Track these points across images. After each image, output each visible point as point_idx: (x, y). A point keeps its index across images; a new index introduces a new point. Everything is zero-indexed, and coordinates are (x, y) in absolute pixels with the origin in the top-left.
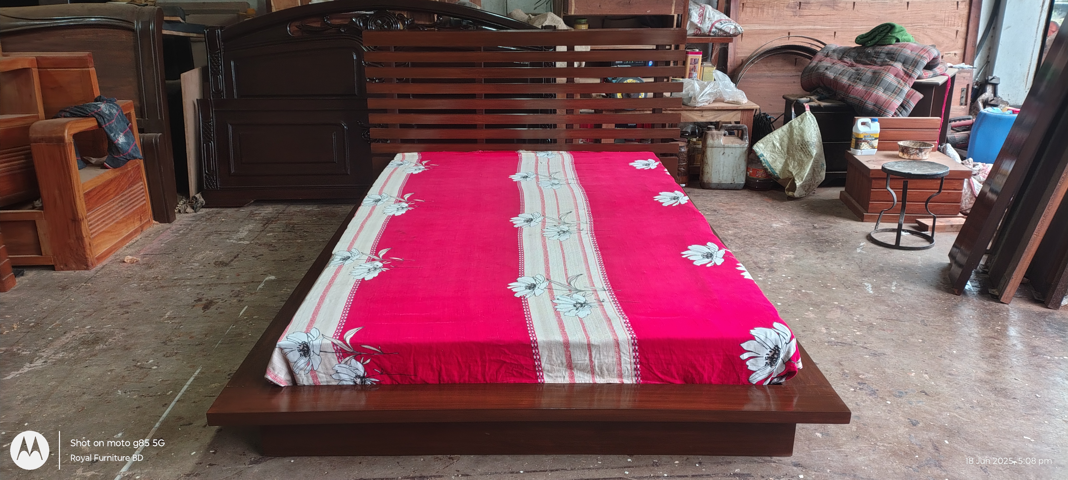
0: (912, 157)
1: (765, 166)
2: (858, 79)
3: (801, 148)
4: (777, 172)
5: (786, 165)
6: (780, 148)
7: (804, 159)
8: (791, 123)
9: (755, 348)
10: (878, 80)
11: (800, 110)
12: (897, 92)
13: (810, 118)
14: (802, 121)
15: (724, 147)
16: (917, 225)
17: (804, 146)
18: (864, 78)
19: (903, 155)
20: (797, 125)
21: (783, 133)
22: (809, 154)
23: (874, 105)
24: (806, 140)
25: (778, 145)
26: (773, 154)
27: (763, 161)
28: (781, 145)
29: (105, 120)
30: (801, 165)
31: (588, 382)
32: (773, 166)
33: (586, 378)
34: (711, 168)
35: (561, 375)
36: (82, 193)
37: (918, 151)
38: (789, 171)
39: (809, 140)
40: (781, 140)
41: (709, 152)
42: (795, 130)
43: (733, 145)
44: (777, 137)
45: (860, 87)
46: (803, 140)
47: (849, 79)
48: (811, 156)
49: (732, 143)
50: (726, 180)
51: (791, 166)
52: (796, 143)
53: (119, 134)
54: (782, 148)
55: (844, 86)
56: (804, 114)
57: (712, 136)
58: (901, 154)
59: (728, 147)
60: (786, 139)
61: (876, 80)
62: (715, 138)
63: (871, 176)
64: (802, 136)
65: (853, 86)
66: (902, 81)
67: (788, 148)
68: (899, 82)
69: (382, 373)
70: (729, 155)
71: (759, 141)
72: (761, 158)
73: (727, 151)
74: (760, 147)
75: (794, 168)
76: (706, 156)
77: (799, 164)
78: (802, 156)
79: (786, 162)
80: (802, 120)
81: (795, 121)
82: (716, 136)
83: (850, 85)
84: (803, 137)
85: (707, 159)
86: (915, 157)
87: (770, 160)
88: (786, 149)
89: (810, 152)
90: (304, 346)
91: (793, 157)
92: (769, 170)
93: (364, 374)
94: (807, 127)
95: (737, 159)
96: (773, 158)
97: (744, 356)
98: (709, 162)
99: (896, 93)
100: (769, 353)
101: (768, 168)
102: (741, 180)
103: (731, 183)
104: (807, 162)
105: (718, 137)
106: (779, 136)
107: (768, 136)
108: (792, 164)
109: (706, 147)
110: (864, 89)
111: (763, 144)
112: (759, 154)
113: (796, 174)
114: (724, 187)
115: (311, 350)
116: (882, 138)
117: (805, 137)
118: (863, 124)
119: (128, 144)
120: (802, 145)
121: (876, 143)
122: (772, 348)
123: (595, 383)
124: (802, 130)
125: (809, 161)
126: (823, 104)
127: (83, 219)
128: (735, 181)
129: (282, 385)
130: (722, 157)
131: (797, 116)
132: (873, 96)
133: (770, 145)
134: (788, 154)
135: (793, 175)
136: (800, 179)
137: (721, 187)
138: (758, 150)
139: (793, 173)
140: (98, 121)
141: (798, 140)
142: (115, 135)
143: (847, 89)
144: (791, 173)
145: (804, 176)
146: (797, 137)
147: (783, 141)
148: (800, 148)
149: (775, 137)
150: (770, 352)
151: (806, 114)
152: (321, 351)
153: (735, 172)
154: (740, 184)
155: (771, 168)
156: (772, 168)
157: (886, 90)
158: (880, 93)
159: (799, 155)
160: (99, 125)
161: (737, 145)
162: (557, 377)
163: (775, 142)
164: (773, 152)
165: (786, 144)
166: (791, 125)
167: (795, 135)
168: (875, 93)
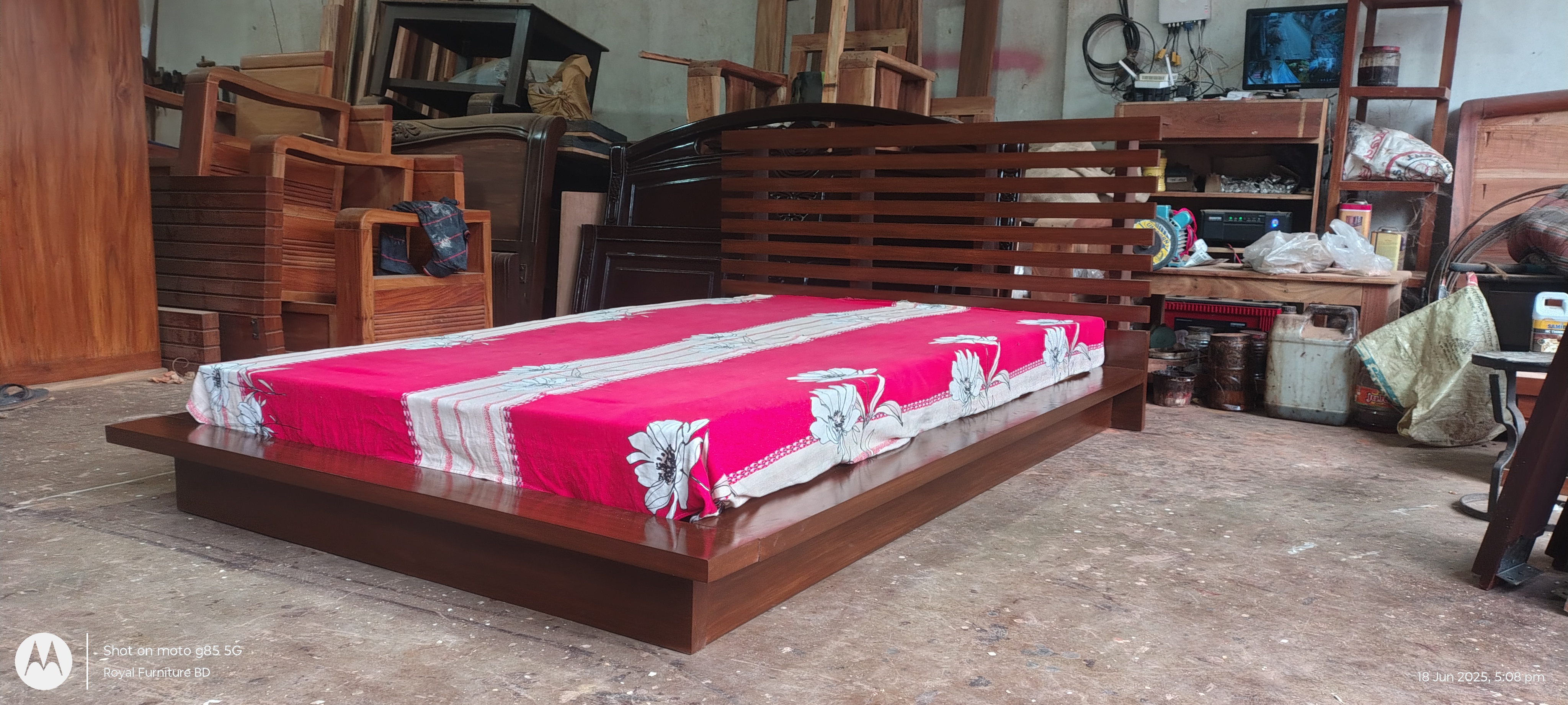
1: (1376, 381)
3: (1444, 351)
4: (1397, 394)
5: (1414, 381)
7: (1444, 372)
8: (1435, 306)
9: (645, 445)
13: (1473, 298)
14: (1456, 304)
15: (1303, 342)
21: (1418, 324)
22: (1454, 363)
24: (1454, 337)
25: (1405, 343)
26: (1395, 361)
27: (1372, 372)
28: (1412, 346)
29: (428, 218)
30: (1437, 383)
32: (1390, 383)
33: (464, 467)
34: (1279, 378)
35: (437, 456)
36: (371, 290)
39: (1460, 336)
41: (1276, 350)
42: (1438, 319)
43: (1321, 341)
44: (1407, 331)
46: (1449, 336)
48: (1459, 366)
49: (1321, 337)
50: (1307, 404)
51: (1420, 385)
52: (1437, 341)
53: (443, 237)
54: (1413, 352)
56: (1462, 290)
57: (1284, 322)
59: (1311, 343)
60: (1422, 335)
62: (1289, 325)
64: (1448, 329)
67: (1424, 351)
69: (276, 423)
70: (1313, 358)
71: (1369, 336)
72: (1369, 367)
73: (1309, 349)
74: (1371, 347)
75: (1424, 387)
76: (1271, 357)
77: (1434, 381)
78: (1444, 365)
79: (1416, 376)
80: (1456, 300)
81: (1443, 303)
82: (1291, 323)
84: (1450, 331)
85: (1272, 361)
87: (1386, 372)
88: (1419, 353)
89: (1457, 358)
91: (1429, 367)
93: (262, 421)
94: (1461, 314)
95: (1328, 366)
96: (1393, 369)
97: (632, 458)
98: (1277, 368)
100: (661, 457)
101: (1381, 385)
102: (1338, 406)
103: (1318, 411)
104: (1447, 377)
105: (1294, 325)
106: (1410, 328)
107: (1388, 326)
108: (1424, 381)
109: (1271, 341)
111: (1377, 341)
112: (1366, 359)
113: (1421, 399)
114: (1304, 415)
117: (1453, 330)
118: (1551, 302)
119: (453, 250)
120: (1446, 345)
122: (665, 448)
124: (1451, 318)
125: (1452, 375)
126: (1509, 276)
127: (366, 319)
128: (1325, 407)
129: (200, 421)
130: (1300, 360)
131: (1448, 294)
133: (1391, 343)
134: (1422, 361)
135: (1415, 400)
136: (1426, 404)
137: (1296, 416)
138: (1365, 351)
139: (1419, 395)
140: (419, 218)
141: (1441, 337)
142: (436, 238)
144: (1416, 394)
145: (1433, 400)
146: (1439, 332)
147: (1416, 338)
148: (1442, 351)
149: (1400, 330)
150: (663, 455)
151: (1465, 290)
153: (1325, 390)
154: (1335, 414)
155: (1385, 385)
156: (1389, 387)
159: (1438, 364)
160: (420, 223)
161: (1330, 341)
162: (434, 459)
163: (1400, 339)
164: (1396, 357)
165: (1419, 344)
166: (1433, 311)
167: (1436, 330)
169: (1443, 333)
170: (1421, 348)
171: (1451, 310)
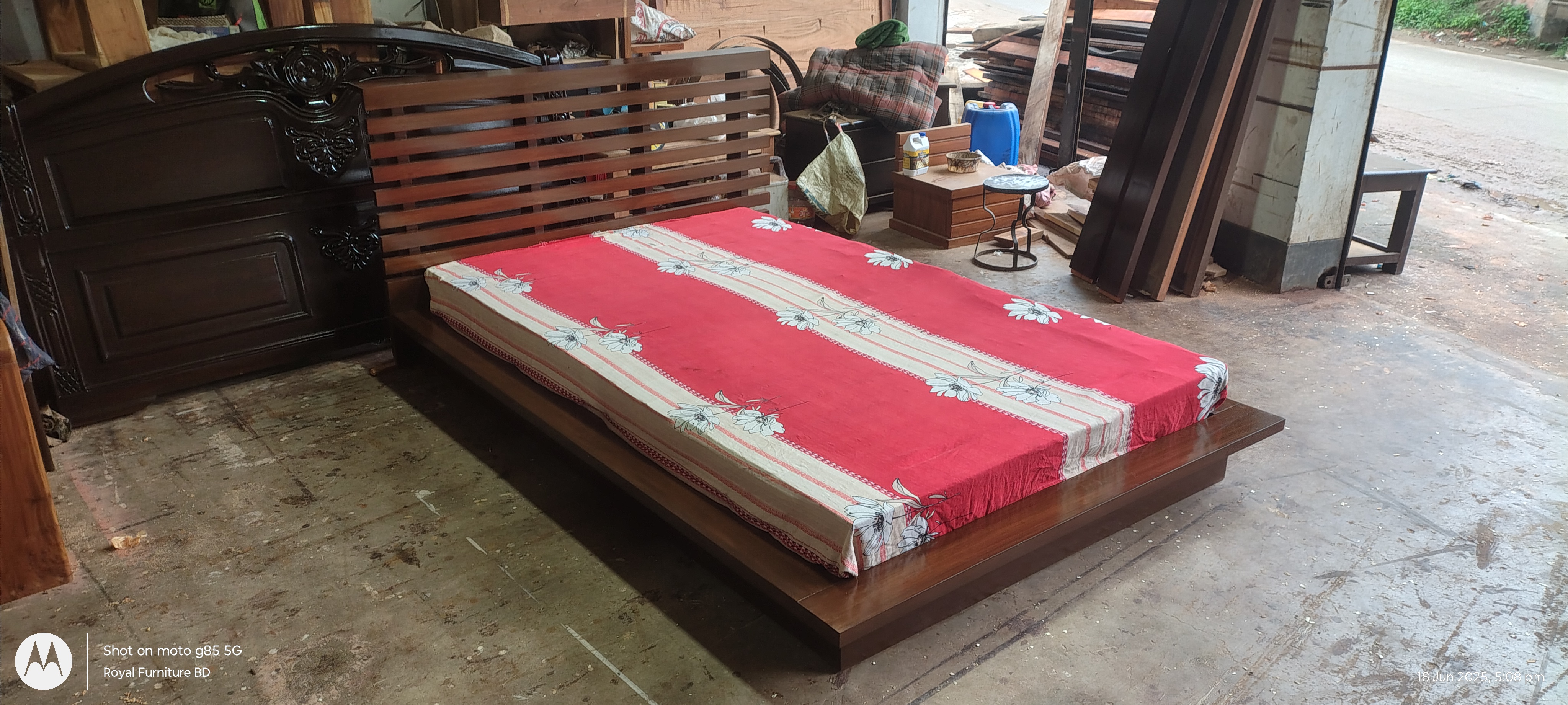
0: (967, 170)
1: (813, 202)
2: (882, 88)
3: (848, 176)
4: (826, 208)
5: (834, 198)
6: (822, 179)
7: (854, 189)
8: (829, 148)
10: (906, 88)
11: (834, 133)
12: (926, 100)
13: (847, 141)
14: (840, 145)
16: (995, 241)
17: (849, 172)
18: (888, 87)
20: (836, 149)
21: (822, 161)
22: (857, 182)
23: (909, 117)
24: (852, 166)
25: (819, 175)
26: (818, 187)
27: (810, 198)
28: (822, 175)
30: (853, 195)
31: (1096, 465)
32: (820, 202)
33: (1093, 461)
35: (1075, 466)
37: (972, 163)
38: (841, 205)
40: (822, 170)
42: (835, 156)
44: (817, 166)
45: (887, 97)
46: (848, 167)
47: (871, 89)
48: (860, 182)
51: (842, 199)
52: (840, 170)
54: (825, 180)
55: (868, 98)
56: (839, 135)
58: (953, 169)
60: (827, 169)
61: (902, 88)
63: (953, 198)
64: (842, 161)
65: (879, 97)
66: (928, 87)
67: (832, 178)
68: (926, 89)
69: (941, 523)
71: (801, 175)
72: (808, 194)
74: (804, 181)
75: (845, 200)
77: (849, 195)
78: (851, 185)
79: (832, 194)
80: (840, 143)
81: (832, 145)
83: (875, 96)
84: (847, 163)
86: (970, 169)
87: (814, 194)
88: (829, 180)
89: (857, 179)
90: (879, 518)
91: (840, 187)
92: (817, 207)
93: (927, 531)
94: (848, 151)
95: (779, 199)
96: (818, 193)
99: (926, 101)
101: (815, 204)
104: (859, 191)
106: (820, 165)
107: (809, 166)
108: (842, 196)
110: (893, 100)
111: (806, 177)
112: (804, 190)
113: (851, 208)
115: (885, 520)
116: (932, 153)
117: (845, 160)
118: (914, 140)
120: (845, 170)
121: (927, 160)
123: (1102, 465)
124: (844, 154)
125: (862, 190)
126: (855, 122)
129: (853, 574)
131: (831, 139)
132: (905, 106)
133: (812, 176)
134: (832, 184)
135: (847, 209)
136: (858, 211)
138: (801, 184)
139: (847, 205)
141: (842, 167)
143: (874, 102)
144: (845, 206)
146: (839, 164)
147: (824, 170)
148: (846, 176)
149: (815, 167)
151: (842, 135)
152: (894, 518)
155: (819, 204)
156: (821, 205)
157: (915, 99)
158: (910, 102)
159: (847, 186)
161: (779, 180)
162: (1073, 469)
163: (817, 173)
164: (817, 185)
165: (827, 174)
166: (829, 151)
167: (836, 163)
168: (906, 103)
169: (842, 165)
170: (828, 176)
171: (841, 149)
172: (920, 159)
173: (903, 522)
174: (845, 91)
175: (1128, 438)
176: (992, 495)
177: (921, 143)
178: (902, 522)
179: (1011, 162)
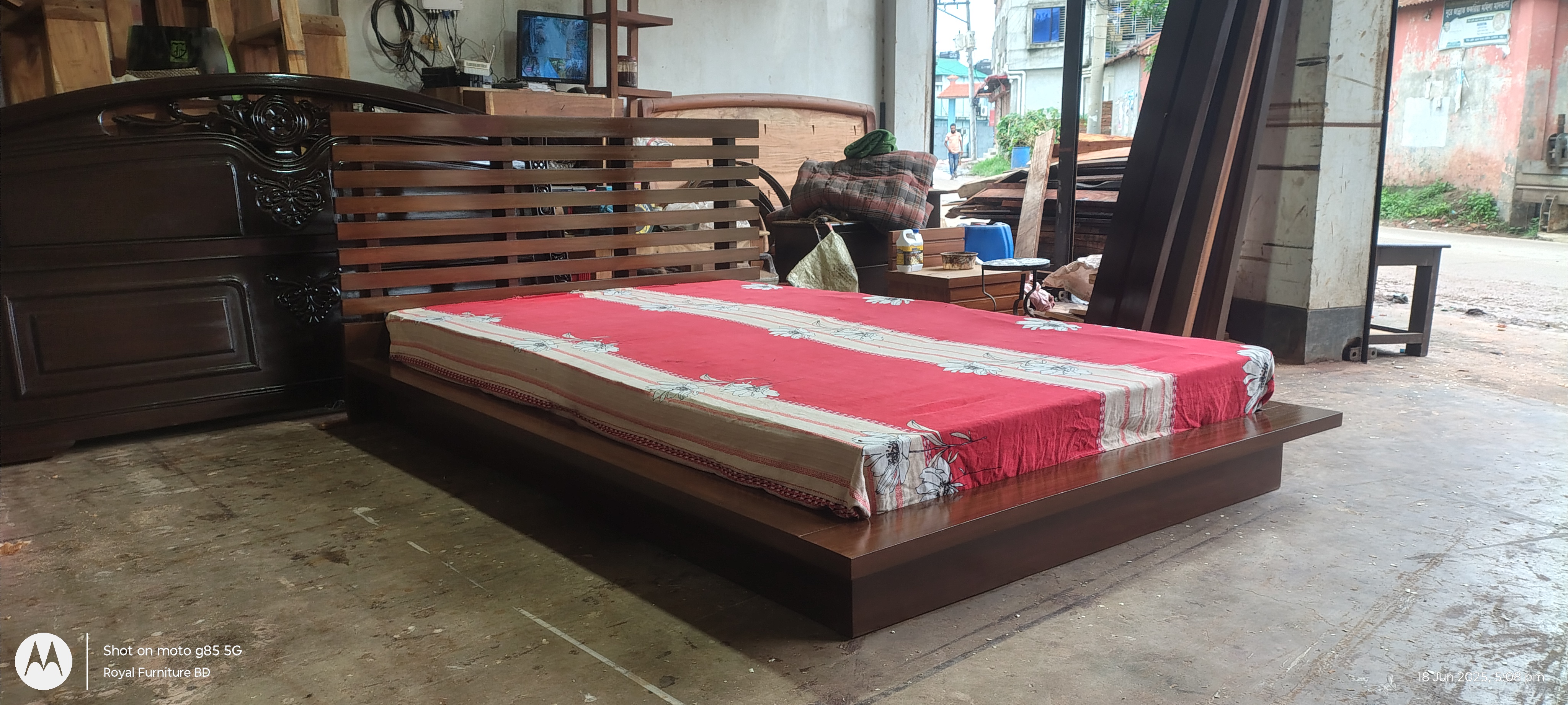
0: (963, 267)
2: (872, 191)
3: (840, 273)
6: (814, 277)
8: (820, 246)
10: (896, 191)
11: (825, 232)
12: (917, 201)
13: (838, 240)
14: (831, 243)
17: (842, 270)
18: (878, 189)
19: (953, 266)
20: (827, 247)
21: (813, 259)
22: (851, 279)
23: (901, 217)
24: (844, 264)
25: (810, 273)
28: (814, 274)
31: (1137, 442)
33: (1136, 437)
35: (1115, 438)
37: (968, 259)
39: (847, 263)
40: (814, 268)
42: (827, 254)
44: (809, 264)
47: (861, 192)
48: (855, 281)
52: (832, 268)
54: (817, 277)
55: (859, 201)
56: (830, 234)
58: (948, 266)
60: (818, 266)
61: (892, 190)
64: (834, 258)
65: (870, 199)
66: (918, 190)
67: (823, 277)
68: (917, 191)
69: (965, 473)
71: (791, 271)
74: (795, 278)
78: (843, 282)
80: (831, 241)
81: (824, 244)
83: (866, 199)
84: (839, 260)
86: (966, 266)
88: (820, 278)
89: (852, 277)
90: (893, 448)
91: (832, 285)
93: (949, 479)
94: (837, 250)
99: (918, 203)
106: (811, 262)
107: (799, 264)
110: (884, 201)
111: (795, 274)
112: (795, 286)
115: (901, 452)
116: (926, 249)
117: (837, 258)
118: (908, 235)
120: (838, 267)
121: (921, 255)
124: (832, 252)
126: (846, 222)
131: (822, 238)
133: (803, 274)
134: (824, 283)
138: (792, 281)
141: (834, 265)
143: (865, 204)
146: (831, 262)
147: (816, 268)
148: (838, 274)
149: (807, 264)
151: (832, 234)
152: (910, 452)
157: (906, 201)
158: (901, 203)
159: (839, 284)
162: (1112, 442)
163: (808, 271)
164: (808, 283)
165: (819, 272)
166: (820, 249)
167: (828, 261)
168: (897, 204)
169: (834, 262)
170: (820, 274)
171: (832, 248)
172: (914, 255)
173: (922, 460)
174: (835, 194)
175: (1172, 416)
176: (1023, 449)
177: (915, 239)
178: (920, 458)
179: (1007, 256)
